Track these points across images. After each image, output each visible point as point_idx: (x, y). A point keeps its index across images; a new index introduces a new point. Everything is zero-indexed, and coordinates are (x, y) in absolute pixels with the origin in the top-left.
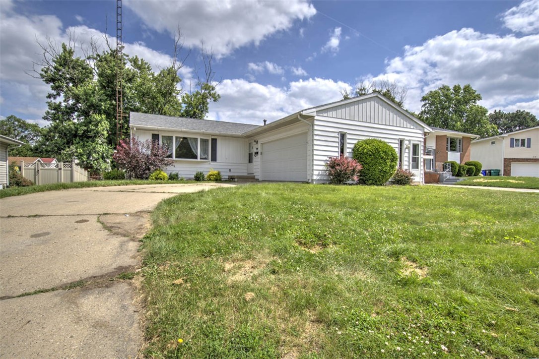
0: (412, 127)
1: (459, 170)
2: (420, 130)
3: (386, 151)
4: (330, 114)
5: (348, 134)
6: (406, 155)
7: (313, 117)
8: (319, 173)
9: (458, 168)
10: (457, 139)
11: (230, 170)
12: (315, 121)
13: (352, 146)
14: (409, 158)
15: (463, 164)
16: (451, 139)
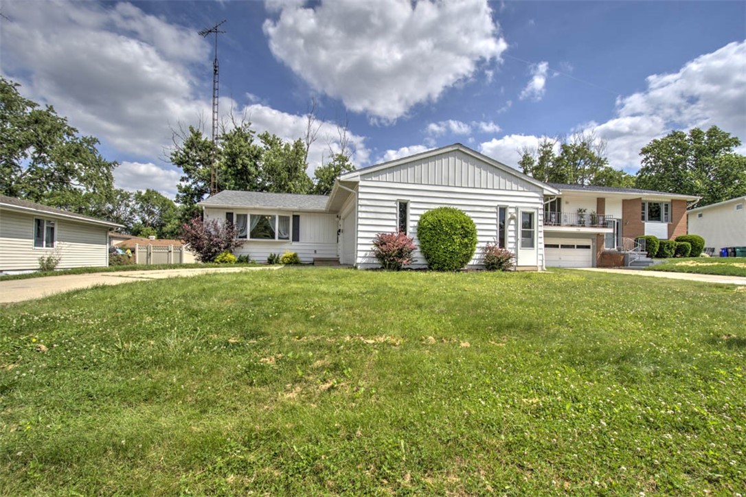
0: (520, 189)
1: (661, 249)
2: (535, 192)
3: (451, 223)
4: (383, 177)
5: (411, 202)
6: (511, 228)
7: (357, 183)
8: (366, 254)
9: (658, 245)
10: (662, 203)
11: (315, 251)
12: (360, 188)
13: (418, 218)
14: (516, 231)
15: (672, 239)
16: (650, 204)
